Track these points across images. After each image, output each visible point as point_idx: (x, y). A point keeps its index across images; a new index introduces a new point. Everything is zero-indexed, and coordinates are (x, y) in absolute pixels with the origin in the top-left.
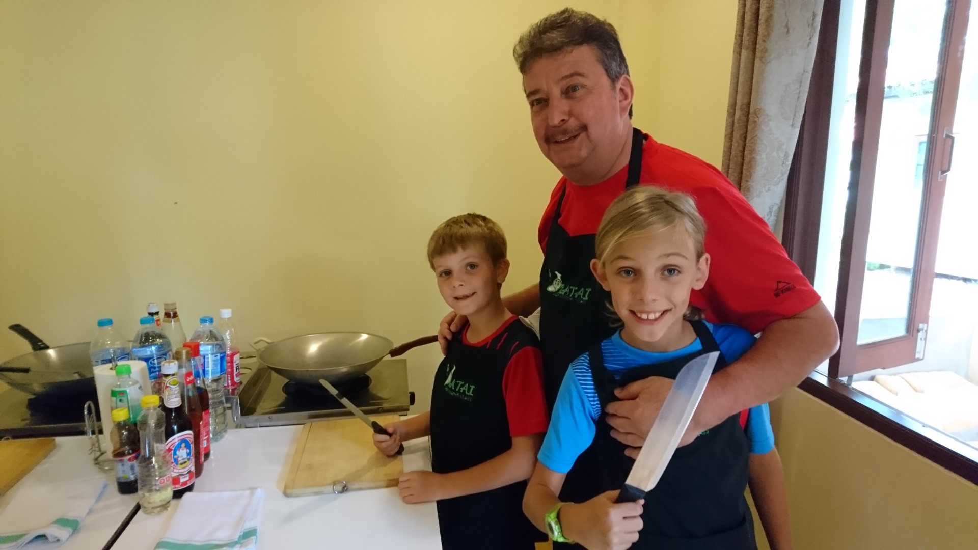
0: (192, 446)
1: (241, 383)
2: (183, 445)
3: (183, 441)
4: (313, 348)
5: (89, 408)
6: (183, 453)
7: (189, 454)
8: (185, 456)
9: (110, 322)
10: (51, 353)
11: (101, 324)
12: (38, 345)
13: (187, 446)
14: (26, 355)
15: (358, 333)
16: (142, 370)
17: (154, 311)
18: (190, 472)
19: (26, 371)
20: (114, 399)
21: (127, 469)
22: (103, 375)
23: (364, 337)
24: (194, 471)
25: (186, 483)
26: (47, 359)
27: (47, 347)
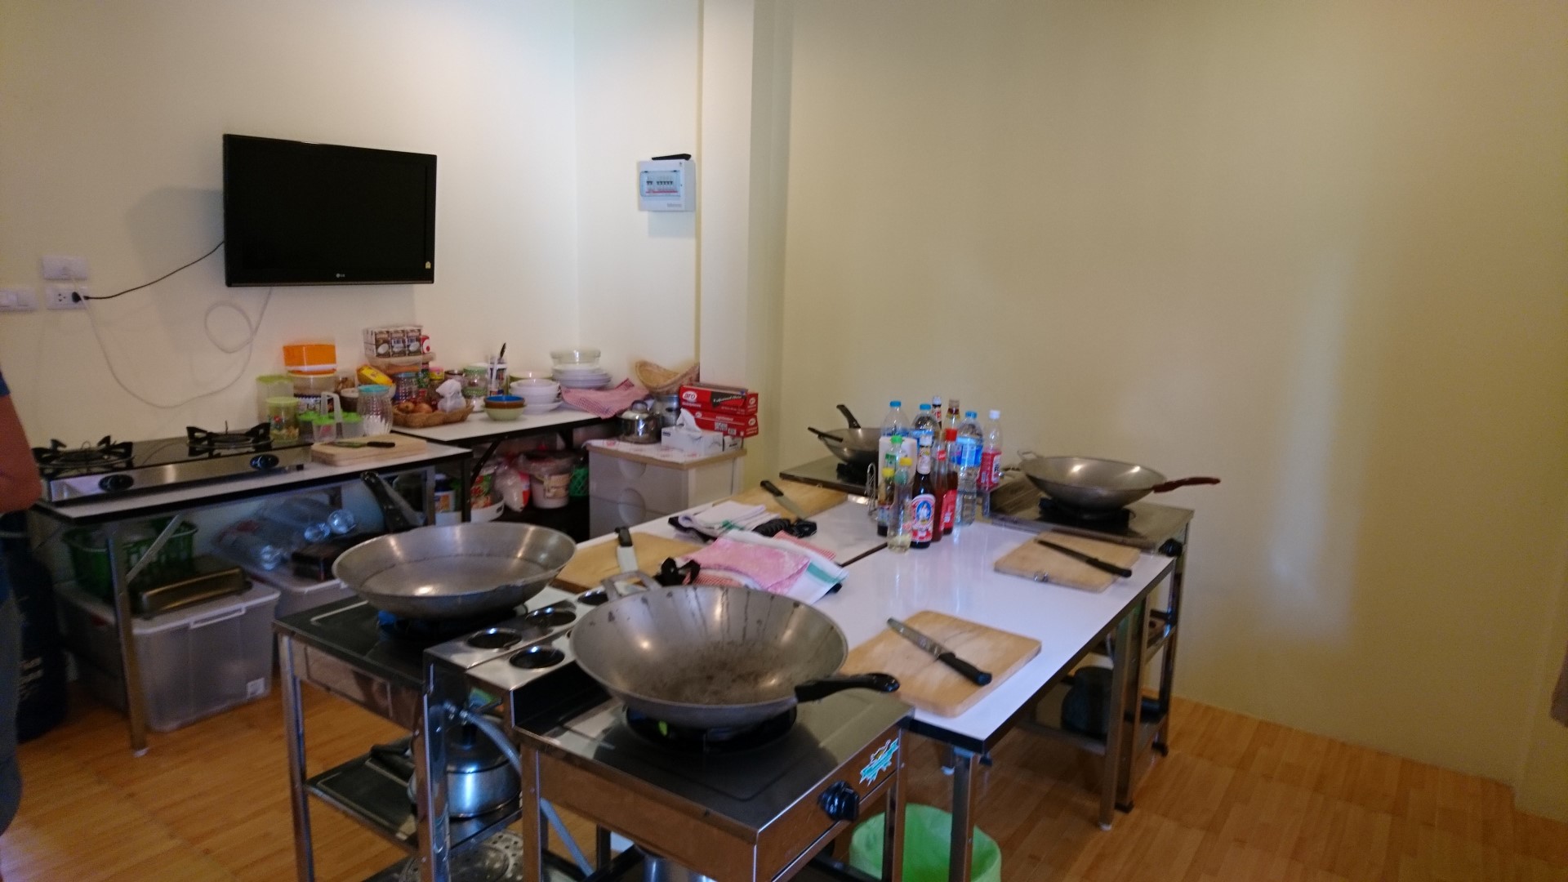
0: (933, 510)
1: (997, 484)
2: (925, 505)
3: (925, 502)
4: (1077, 469)
5: (872, 468)
6: (924, 512)
7: (929, 515)
8: (925, 515)
9: (899, 404)
10: (860, 431)
11: (892, 404)
12: (853, 423)
13: (928, 507)
14: (843, 430)
15: (1132, 466)
16: (912, 445)
17: (937, 403)
18: (927, 530)
19: (840, 440)
20: (887, 461)
21: (885, 516)
22: (885, 442)
23: (1137, 469)
24: (931, 532)
25: (921, 538)
26: (857, 434)
27: (859, 427)
